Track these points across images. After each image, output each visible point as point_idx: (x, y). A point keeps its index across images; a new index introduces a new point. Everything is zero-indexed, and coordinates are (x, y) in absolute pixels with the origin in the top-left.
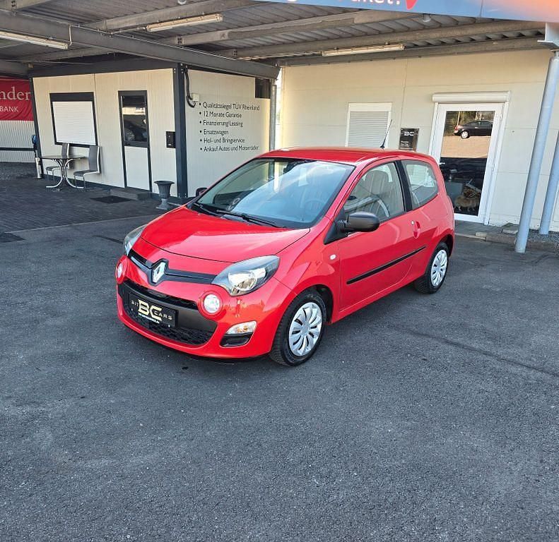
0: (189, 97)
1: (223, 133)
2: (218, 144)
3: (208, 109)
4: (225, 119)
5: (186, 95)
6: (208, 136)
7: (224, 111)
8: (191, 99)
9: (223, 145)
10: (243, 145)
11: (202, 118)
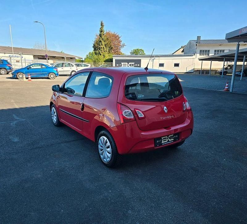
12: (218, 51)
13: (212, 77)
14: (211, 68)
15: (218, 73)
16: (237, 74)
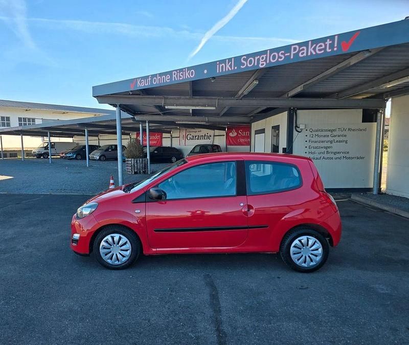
0: (296, 126)
1: (326, 148)
2: (322, 155)
3: (313, 133)
4: (330, 139)
5: (294, 125)
6: (313, 150)
7: (329, 133)
8: (298, 127)
9: (326, 156)
10: (347, 156)
11: (308, 138)
12: (25, 119)
13: (25, 162)
14: (24, 147)
15: (34, 156)
16: (70, 157)
